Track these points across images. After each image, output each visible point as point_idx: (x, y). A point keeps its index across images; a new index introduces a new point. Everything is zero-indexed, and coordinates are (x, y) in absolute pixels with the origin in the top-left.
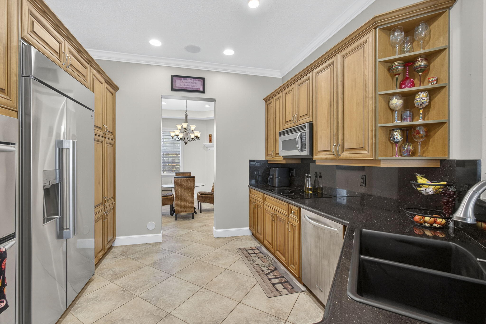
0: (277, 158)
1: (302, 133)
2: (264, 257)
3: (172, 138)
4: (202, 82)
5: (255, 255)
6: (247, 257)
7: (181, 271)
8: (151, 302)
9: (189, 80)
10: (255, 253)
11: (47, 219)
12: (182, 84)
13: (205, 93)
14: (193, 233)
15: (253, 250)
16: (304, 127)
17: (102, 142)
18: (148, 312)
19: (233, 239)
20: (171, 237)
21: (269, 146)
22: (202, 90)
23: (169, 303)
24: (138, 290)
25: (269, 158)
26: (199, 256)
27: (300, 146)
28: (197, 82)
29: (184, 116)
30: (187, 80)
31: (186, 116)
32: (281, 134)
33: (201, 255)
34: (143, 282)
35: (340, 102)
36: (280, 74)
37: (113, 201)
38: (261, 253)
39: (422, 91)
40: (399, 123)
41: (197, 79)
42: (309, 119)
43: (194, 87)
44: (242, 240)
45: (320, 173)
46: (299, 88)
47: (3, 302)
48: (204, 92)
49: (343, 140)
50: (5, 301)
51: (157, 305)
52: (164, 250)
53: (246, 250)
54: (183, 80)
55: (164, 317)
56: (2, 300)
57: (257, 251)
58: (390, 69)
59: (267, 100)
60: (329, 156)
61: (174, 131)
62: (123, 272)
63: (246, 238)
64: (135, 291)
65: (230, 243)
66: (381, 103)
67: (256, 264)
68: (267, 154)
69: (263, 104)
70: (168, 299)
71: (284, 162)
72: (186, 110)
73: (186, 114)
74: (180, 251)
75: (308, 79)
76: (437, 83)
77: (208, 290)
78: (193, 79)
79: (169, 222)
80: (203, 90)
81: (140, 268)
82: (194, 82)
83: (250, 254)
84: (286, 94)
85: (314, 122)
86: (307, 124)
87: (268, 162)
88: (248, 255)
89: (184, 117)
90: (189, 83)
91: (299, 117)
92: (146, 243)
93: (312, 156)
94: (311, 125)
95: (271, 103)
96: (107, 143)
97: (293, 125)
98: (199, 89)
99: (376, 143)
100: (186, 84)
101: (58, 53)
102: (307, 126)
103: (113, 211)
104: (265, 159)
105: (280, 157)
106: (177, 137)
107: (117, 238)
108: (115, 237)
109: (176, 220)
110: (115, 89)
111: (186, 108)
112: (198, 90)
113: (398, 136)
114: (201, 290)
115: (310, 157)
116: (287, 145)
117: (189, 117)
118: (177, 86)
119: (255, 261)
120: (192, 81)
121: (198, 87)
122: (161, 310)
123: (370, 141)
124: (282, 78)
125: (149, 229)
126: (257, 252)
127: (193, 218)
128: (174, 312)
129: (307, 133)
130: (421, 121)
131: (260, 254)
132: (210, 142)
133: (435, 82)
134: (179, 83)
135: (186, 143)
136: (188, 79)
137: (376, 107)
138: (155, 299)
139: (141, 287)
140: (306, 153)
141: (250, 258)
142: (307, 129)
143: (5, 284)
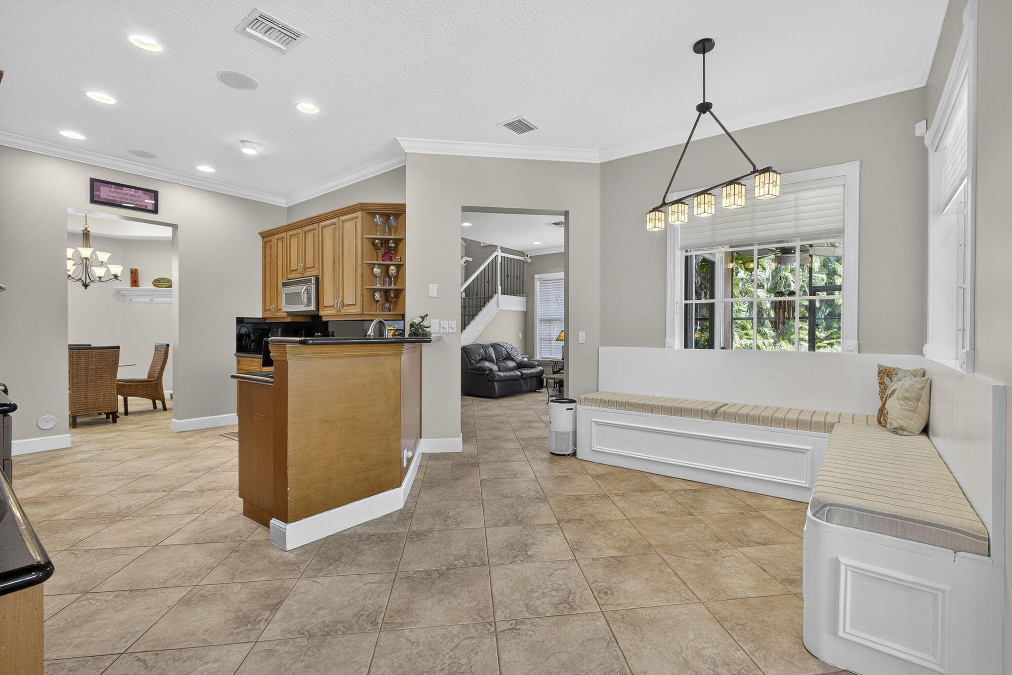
0: (279, 314)
1: (308, 287)
4: (153, 197)
9: (125, 190)
12: (113, 194)
13: (158, 213)
16: (309, 281)
21: (268, 300)
22: (151, 209)
25: (268, 315)
27: (305, 301)
28: (143, 195)
30: (122, 189)
31: (86, 233)
32: (285, 285)
35: (340, 261)
36: (284, 201)
39: (393, 265)
40: (379, 286)
41: (141, 190)
42: (315, 273)
43: (136, 203)
44: (227, 429)
45: (333, 332)
46: (305, 236)
48: (155, 211)
49: (343, 297)
54: (113, 189)
58: (374, 244)
59: (265, 236)
60: (333, 312)
65: (207, 432)
66: (367, 269)
68: (265, 310)
69: (259, 240)
71: (289, 320)
73: (85, 228)
75: (314, 230)
76: (400, 261)
78: (134, 190)
80: (154, 209)
82: (137, 194)
84: (290, 236)
85: (320, 276)
86: (312, 277)
87: (267, 321)
90: (125, 194)
91: (306, 268)
93: (320, 312)
94: (317, 279)
95: (271, 241)
97: (299, 275)
98: (146, 206)
99: (363, 301)
100: (122, 196)
102: (312, 279)
104: (261, 317)
105: (283, 314)
109: (75, 427)
112: (144, 208)
113: (377, 296)
115: (317, 313)
116: (293, 298)
118: (101, 196)
120: (132, 193)
121: (143, 204)
123: (360, 299)
124: (288, 208)
125: (41, 427)
127: (113, 424)
129: (313, 287)
130: (392, 287)
132: (132, 286)
133: (399, 260)
134: (105, 193)
135: (85, 286)
136: (124, 188)
137: (363, 272)
140: (312, 307)
142: (313, 283)
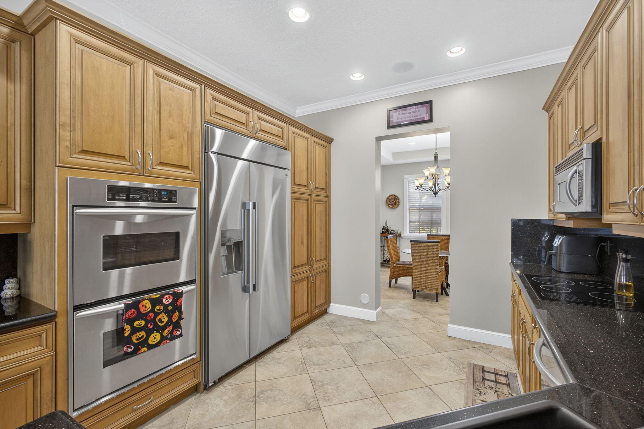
1: (578, 166)
2: (508, 394)
3: (417, 188)
4: (429, 108)
5: (493, 385)
6: (474, 381)
7: (369, 365)
8: (314, 386)
9: (410, 110)
10: (496, 382)
11: (235, 271)
12: (401, 117)
13: (432, 121)
14: (421, 321)
15: (496, 374)
17: (307, 200)
18: (304, 395)
19: (475, 346)
20: (391, 318)
21: (551, 194)
22: (427, 119)
23: (328, 396)
24: (314, 367)
25: (551, 215)
26: (405, 354)
27: (575, 194)
28: (421, 108)
29: (434, 156)
30: (407, 110)
31: (436, 157)
32: (558, 170)
33: (408, 354)
34: (324, 361)
37: (327, 263)
38: (508, 385)
41: (421, 106)
43: (417, 118)
44: (490, 352)
47: (179, 331)
48: (430, 120)
50: (180, 331)
51: (316, 392)
52: (371, 332)
53: (484, 371)
54: (401, 112)
55: (312, 408)
56: (179, 329)
57: (503, 380)
59: (547, 108)
60: (626, 217)
61: (417, 178)
62: (316, 343)
63: (502, 352)
64: (310, 367)
65: (467, 351)
67: (482, 400)
68: (550, 209)
70: (331, 391)
72: (436, 148)
73: (436, 153)
74: (387, 340)
77: (380, 403)
78: (414, 107)
79: (404, 299)
81: (333, 344)
82: (417, 110)
83: (484, 379)
84: (569, 90)
85: (604, 139)
87: (554, 224)
88: (479, 379)
89: (433, 158)
90: (409, 113)
91: (584, 133)
92: (359, 319)
93: (602, 215)
94: (596, 145)
95: (554, 112)
96: (315, 201)
97: (577, 148)
98: (424, 118)
100: (406, 116)
101: (244, 124)
102: (585, 148)
103: (325, 274)
106: (421, 187)
107: (331, 304)
108: (330, 302)
109: (414, 297)
110: (330, 141)
111: (436, 145)
112: (422, 120)
114: (373, 399)
117: (439, 158)
118: (395, 121)
119: (485, 394)
120: (414, 110)
121: (422, 116)
122: (316, 399)
125: (362, 302)
126: (500, 381)
127: (437, 301)
128: (326, 409)
129: (587, 166)
131: (506, 387)
134: (396, 117)
135: (435, 194)
136: (408, 108)
138: (320, 383)
139: (319, 365)
140: (585, 206)
141: (480, 386)
142: (585, 157)
143: (182, 318)
